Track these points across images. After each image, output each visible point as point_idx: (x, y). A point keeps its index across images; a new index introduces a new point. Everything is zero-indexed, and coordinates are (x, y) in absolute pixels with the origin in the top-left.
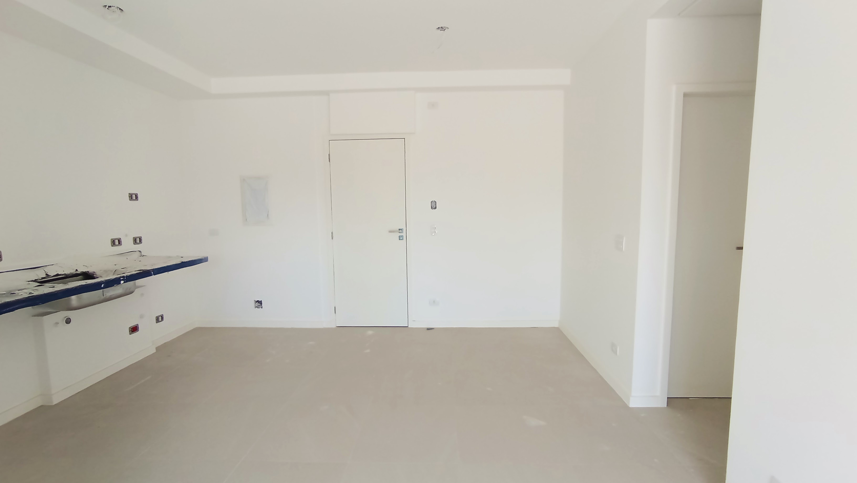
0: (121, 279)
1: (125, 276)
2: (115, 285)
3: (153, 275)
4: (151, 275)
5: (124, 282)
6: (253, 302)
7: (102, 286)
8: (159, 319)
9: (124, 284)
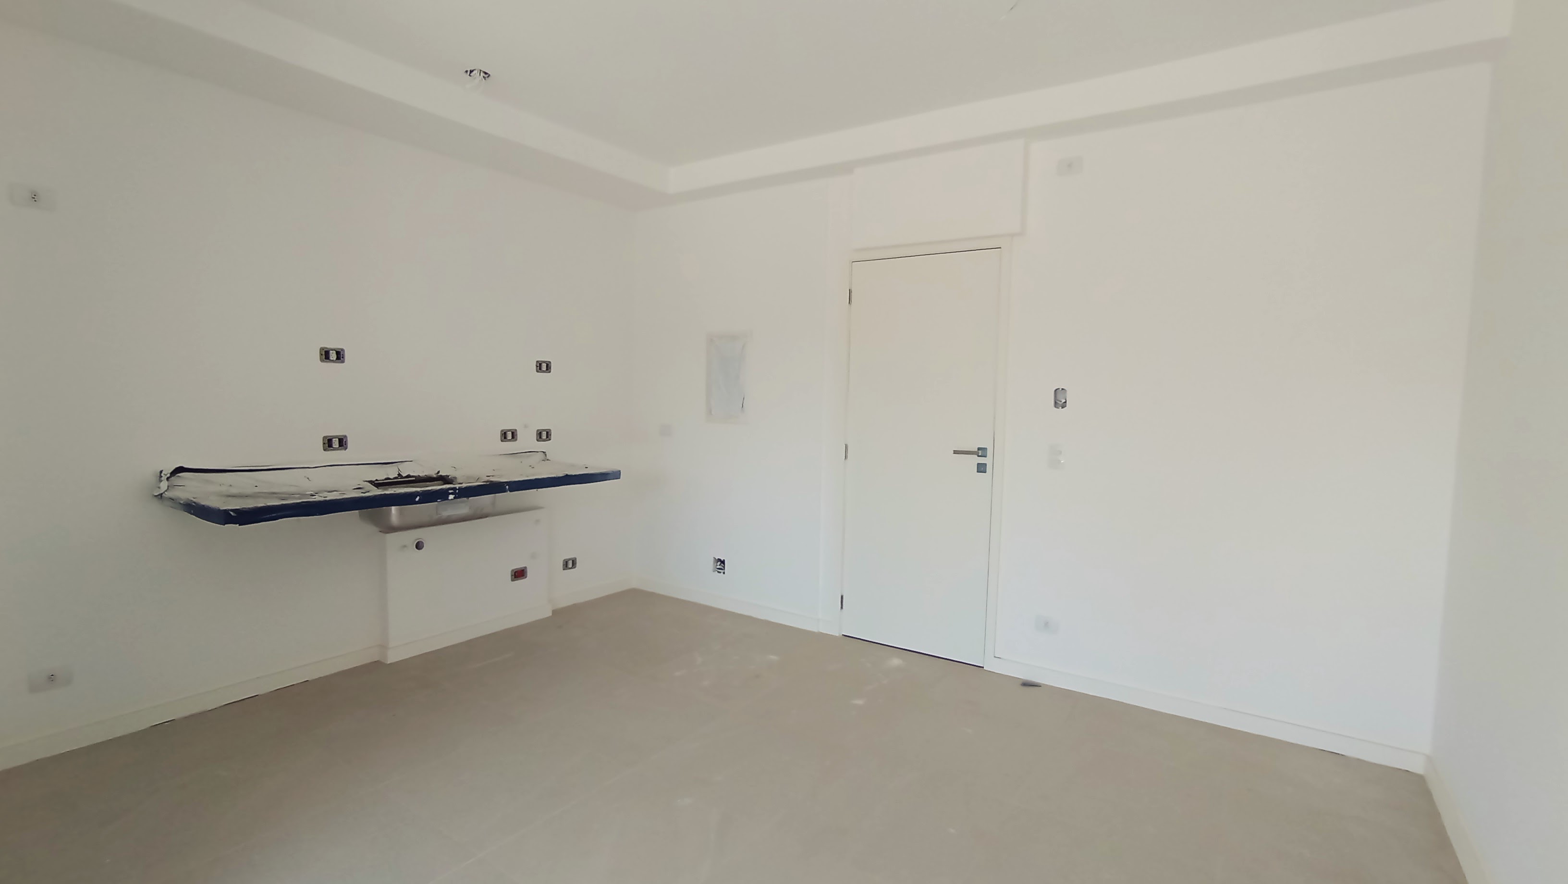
0: (450, 491)
1: (458, 488)
2: (439, 500)
3: (509, 492)
4: (505, 491)
5: (455, 498)
6: (712, 560)
7: (417, 499)
8: (569, 564)
9: (456, 500)
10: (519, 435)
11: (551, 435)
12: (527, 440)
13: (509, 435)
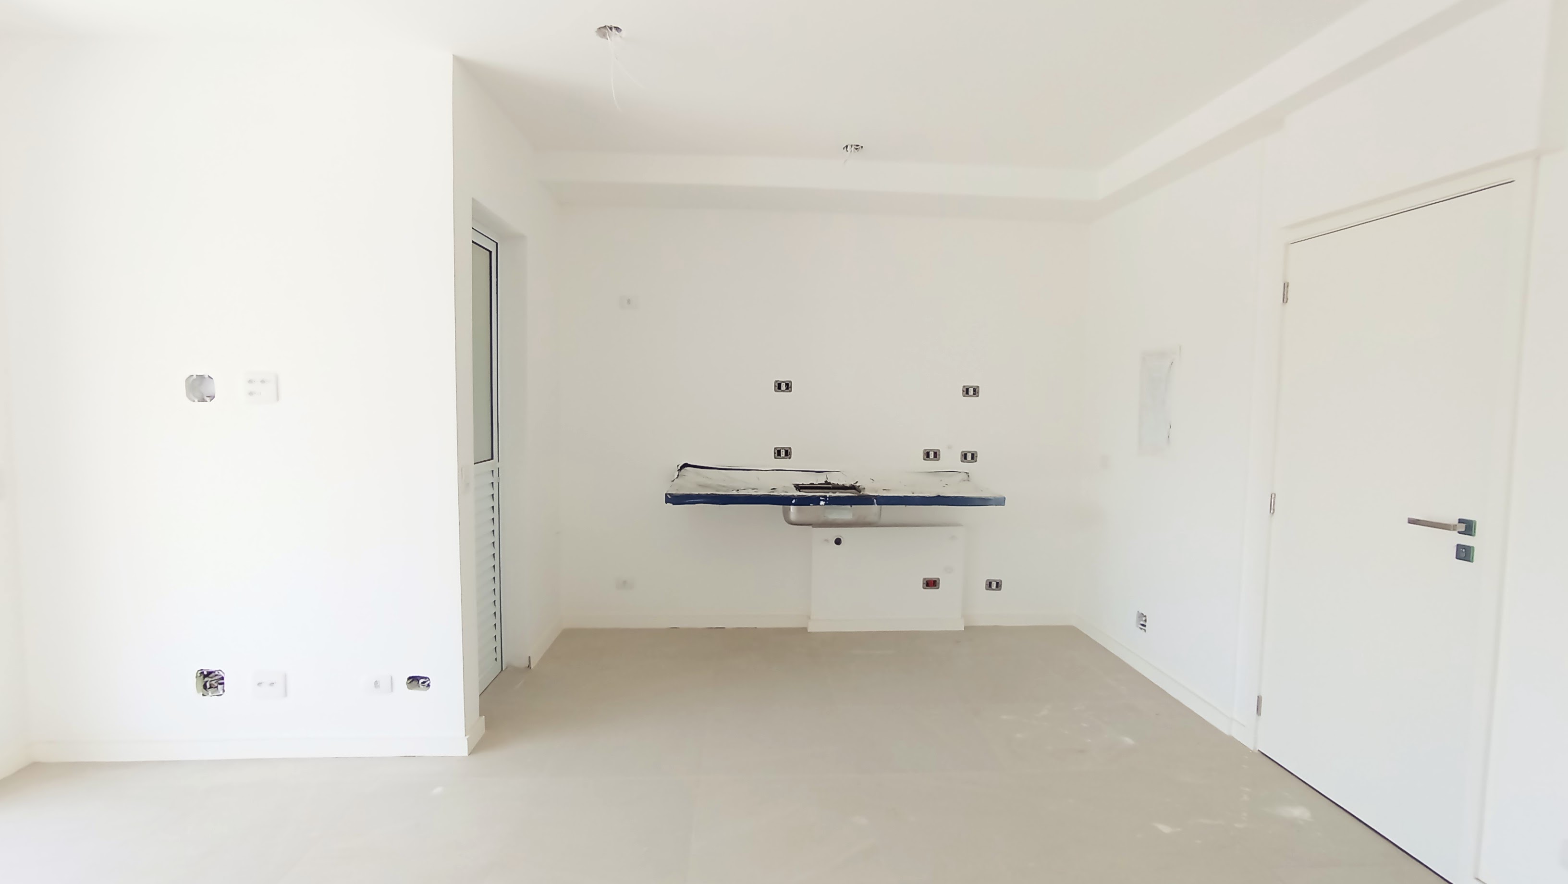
0: (821, 498)
1: (828, 496)
2: (811, 505)
3: (876, 505)
4: (872, 504)
5: (825, 504)
7: (794, 501)
8: (994, 585)
9: (826, 506)
10: (942, 455)
11: (977, 457)
12: (950, 460)
13: (931, 455)
